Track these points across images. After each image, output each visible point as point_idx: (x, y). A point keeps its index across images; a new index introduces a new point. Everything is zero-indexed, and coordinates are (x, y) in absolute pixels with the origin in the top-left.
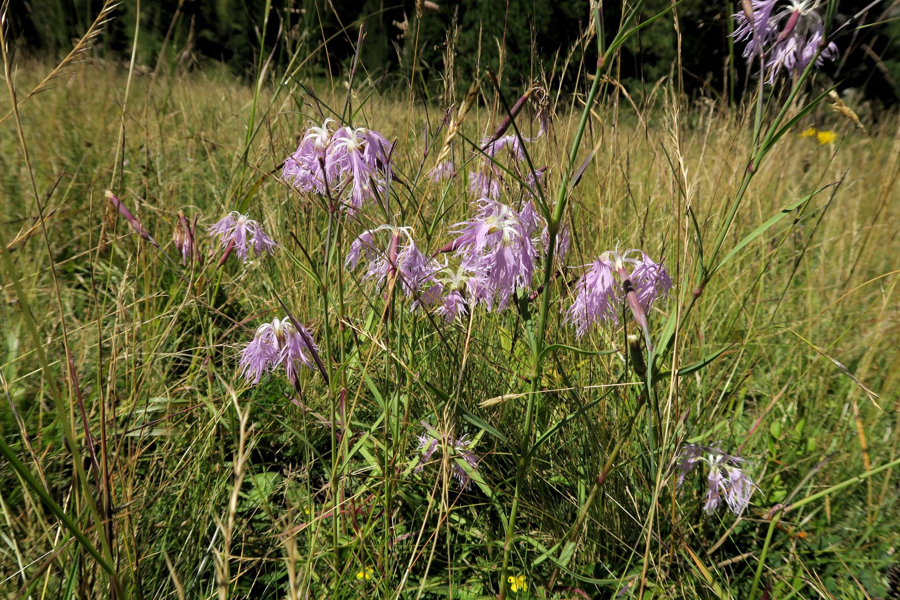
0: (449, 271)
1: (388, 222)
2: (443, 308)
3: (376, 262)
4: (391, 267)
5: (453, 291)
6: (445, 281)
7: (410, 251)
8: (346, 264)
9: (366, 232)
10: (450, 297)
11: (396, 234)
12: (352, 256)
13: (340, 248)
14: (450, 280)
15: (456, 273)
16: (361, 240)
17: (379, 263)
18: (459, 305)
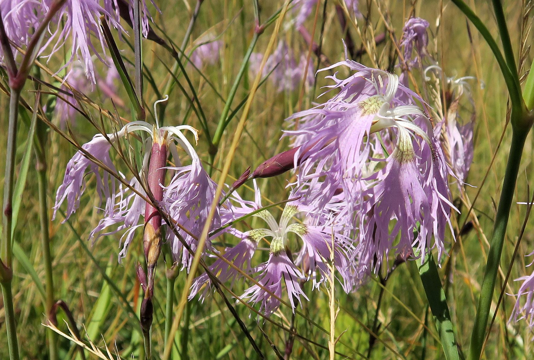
0: (266, 214)
1: (142, 117)
2: (256, 289)
3: (117, 200)
4: (151, 210)
5: (276, 254)
6: (258, 234)
7: (192, 176)
8: (58, 205)
9: (99, 138)
10: (270, 266)
11: (159, 141)
12: (69, 190)
13: (43, 173)
14: (269, 233)
15: (278, 220)
16: (87, 155)
17: (123, 203)
18: (289, 283)
